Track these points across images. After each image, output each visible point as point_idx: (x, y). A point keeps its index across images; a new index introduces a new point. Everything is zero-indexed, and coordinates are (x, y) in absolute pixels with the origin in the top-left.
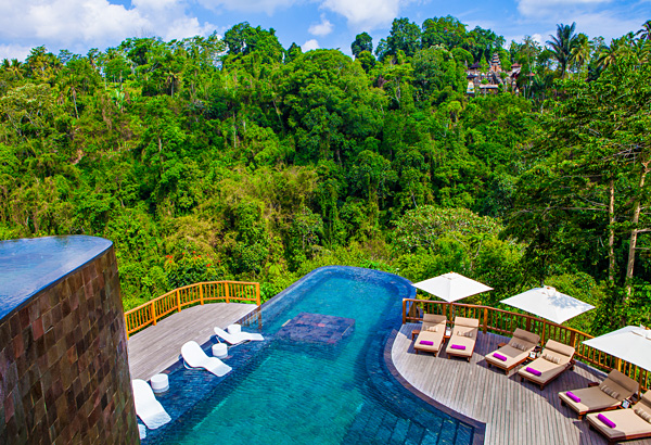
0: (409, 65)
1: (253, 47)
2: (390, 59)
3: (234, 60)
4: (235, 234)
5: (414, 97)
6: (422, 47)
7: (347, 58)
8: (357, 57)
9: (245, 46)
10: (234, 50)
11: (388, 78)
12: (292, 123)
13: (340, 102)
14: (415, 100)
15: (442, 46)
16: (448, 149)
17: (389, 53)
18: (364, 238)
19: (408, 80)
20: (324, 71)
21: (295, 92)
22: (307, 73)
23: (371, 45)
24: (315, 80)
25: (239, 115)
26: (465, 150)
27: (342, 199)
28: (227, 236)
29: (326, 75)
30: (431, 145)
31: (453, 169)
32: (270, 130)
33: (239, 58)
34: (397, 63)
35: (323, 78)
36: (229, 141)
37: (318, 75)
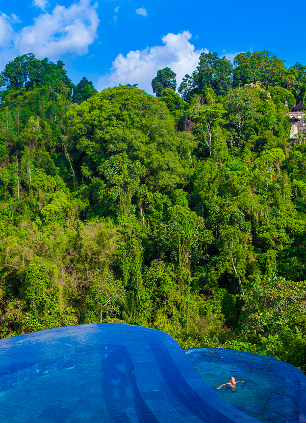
0: (220, 105)
1: (37, 81)
2: (197, 98)
3: (16, 96)
4: (21, 303)
5: (228, 143)
6: (235, 86)
7: (150, 98)
8: (158, 95)
9: (28, 80)
10: (16, 85)
11: (196, 120)
12: (86, 171)
13: (143, 148)
14: (229, 146)
15: (258, 85)
16: (271, 205)
17: (195, 91)
18: (174, 311)
19: (220, 124)
20: (125, 112)
21: (90, 134)
22: (105, 115)
23: (174, 81)
24: (115, 122)
25: (23, 160)
26: (292, 206)
27: (147, 263)
28: (10, 305)
29: (126, 117)
30: (252, 200)
31: (278, 228)
32: (60, 180)
33: (21, 94)
34: (205, 103)
35: (123, 120)
36: (11, 191)
37: (118, 117)
